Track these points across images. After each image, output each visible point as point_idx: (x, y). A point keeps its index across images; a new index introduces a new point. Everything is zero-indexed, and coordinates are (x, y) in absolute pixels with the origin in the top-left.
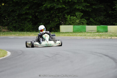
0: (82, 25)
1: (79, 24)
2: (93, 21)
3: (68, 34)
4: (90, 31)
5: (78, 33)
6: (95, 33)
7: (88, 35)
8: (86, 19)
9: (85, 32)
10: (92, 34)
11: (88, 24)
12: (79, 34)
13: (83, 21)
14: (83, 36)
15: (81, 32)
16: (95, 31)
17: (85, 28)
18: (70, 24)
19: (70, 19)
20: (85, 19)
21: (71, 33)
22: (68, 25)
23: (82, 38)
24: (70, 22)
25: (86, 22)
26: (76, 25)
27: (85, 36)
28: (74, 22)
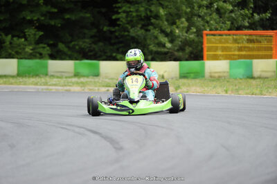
0: (40, 58)
1: (31, 56)
2: (66, 50)
3: (5, 80)
4: (58, 74)
5: (29, 77)
6: (70, 77)
7: (54, 83)
8: (49, 45)
9: (47, 75)
10: (62, 81)
11: (53, 57)
12: (32, 80)
13: (41, 50)
14: (41, 85)
15: (37, 75)
16: (69, 72)
17: (46, 67)
18: (10, 56)
19: (11, 43)
20: (45, 46)
21: (13, 77)
22: (6, 58)
23: (38, 89)
24: (10, 51)
25: (49, 52)
26: (26, 58)
27: (46, 84)
28: (20, 51)
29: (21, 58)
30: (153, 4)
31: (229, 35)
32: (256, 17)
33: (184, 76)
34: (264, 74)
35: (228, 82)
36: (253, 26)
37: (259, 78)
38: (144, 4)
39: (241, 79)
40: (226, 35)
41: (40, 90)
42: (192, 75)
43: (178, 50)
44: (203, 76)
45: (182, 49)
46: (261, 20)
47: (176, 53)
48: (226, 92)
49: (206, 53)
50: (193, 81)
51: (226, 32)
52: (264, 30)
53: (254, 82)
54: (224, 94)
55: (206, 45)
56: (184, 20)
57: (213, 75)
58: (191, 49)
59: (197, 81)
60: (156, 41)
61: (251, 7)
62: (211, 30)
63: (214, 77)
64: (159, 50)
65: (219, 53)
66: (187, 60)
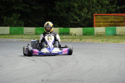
0: (20, 27)
1: (16, 26)
3: (4, 36)
4: (28, 34)
5: (15, 35)
6: (33, 35)
7: (26, 37)
8: (23, 21)
9: (23, 34)
10: (29, 37)
11: (26, 26)
12: (16, 36)
13: (20, 23)
14: (20, 38)
15: (18, 34)
16: (33, 33)
17: (23, 30)
19: (7, 20)
21: (7, 35)
22: (5, 26)
23: (18, 40)
24: (6, 23)
26: (13, 27)
27: (22, 38)
28: (11, 23)
29: (11, 27)
30: (71, 2)
31: (106, 16)
32: (118, 7)
33: (85, 34)
34: (121, 33)
35: (105, 37)
36: (117, 12)
37: (119, 35)
38: (67, 2)
39: (111, 36)
40: (105, 16)
41: (19, 41)
42: (88, 34)
43: (82, 23)
44: (94, 34)
45: (84, 22)
46: (121, 9)
47: (82, 24)
48: (103, 41)
49: (95, 24)
50: (89, 37)
51: (105, 14)
52: (122, 13)
53: (116, 37)
54: (101, 42)
55: (95, 20)
56: (86, 9)
57: (98, 34)
58: (88, 22)
59: (91, 36)
60: (73, 19)
61: (116, 3)
62: (97, 13)
63: (99, 35)
64: (74, 22)
65: (101, 24)
66: (86, 27)
